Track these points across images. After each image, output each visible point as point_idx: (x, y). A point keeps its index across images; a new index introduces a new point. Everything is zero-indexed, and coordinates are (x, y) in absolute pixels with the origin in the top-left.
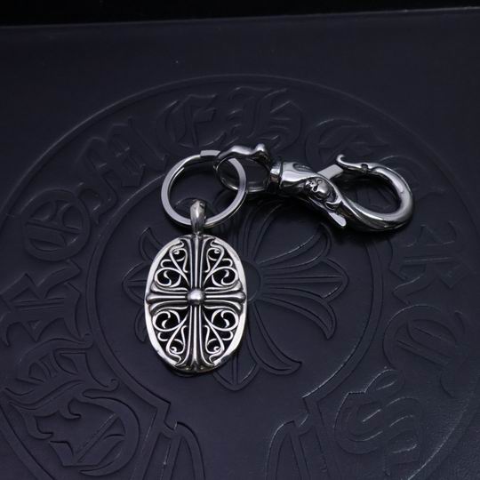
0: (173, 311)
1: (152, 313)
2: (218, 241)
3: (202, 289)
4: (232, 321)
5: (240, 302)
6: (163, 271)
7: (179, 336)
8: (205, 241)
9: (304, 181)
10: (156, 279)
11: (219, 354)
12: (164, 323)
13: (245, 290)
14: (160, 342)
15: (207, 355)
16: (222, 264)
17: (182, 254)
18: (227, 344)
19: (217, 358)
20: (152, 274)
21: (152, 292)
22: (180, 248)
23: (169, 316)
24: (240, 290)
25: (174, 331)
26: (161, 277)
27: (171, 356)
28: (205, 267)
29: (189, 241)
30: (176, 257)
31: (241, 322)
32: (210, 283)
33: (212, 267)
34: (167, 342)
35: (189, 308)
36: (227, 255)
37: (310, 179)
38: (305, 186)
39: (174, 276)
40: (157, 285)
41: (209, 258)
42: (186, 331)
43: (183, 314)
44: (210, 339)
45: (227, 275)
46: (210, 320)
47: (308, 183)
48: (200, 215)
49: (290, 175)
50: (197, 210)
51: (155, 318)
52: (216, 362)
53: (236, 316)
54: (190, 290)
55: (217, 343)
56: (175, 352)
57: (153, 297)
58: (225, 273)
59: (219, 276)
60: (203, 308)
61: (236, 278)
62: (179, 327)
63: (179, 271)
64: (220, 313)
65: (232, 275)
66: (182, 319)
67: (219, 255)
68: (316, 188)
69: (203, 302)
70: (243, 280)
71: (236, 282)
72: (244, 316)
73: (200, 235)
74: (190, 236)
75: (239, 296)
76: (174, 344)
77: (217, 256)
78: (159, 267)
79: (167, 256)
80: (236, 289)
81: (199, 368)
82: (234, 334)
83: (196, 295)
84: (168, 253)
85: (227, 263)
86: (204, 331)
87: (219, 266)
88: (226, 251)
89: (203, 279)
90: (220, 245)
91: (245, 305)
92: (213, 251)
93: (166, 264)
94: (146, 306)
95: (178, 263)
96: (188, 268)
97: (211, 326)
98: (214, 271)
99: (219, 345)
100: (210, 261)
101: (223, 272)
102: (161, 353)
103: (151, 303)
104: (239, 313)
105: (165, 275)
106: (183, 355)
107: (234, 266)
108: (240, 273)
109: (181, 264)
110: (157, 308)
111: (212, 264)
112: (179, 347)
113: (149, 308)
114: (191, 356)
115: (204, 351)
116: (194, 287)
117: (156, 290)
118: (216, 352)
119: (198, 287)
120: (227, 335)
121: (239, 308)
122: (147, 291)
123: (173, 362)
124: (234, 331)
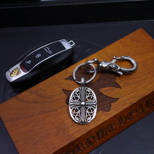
0: (77, 108)
1: (71, 108)
2: (88, 89)
3: (85, 102)
4: (93, 110)
7: (78, 114)
8: (85, 89)
9: (108, 65)
11: (90, 119)
12: (74, 111)
13: (96, 102)
14: (73, 116)
15: (86, 119)
16: (90, 95)
17: (79, 92)
18: (92, 117)
20: (71, 98)
21: (71, 102)
22: (78, 90)
24: (95, 102)
25: (77, 113)
26: (73, 98)
27: (76, 120)
28: (85, 96)
29: (81, 89)
30: (77, 93)
31: (95, 110)
32: (87, 100)
33: (87, 96)
34: (75, 116)
35: (81, 107)
36: (91, 92)
37: (110, 64)
38: (109, 67)
39: (77, 98)
40: (72, 100)
41: (86, 93)
42: (81, 113)
43: (79, 108)
44: (87, 115)
45: (91, 98)
46: (87, 110)
47: (110, 66)
48: (84, 81)
49: (105, 65)
50: (83, 80)
51: (72, 109)
52: (89, 122)
53: (94, 109)
54: (81, 102)
55: (89, 116)
56: (78, 119)
57: (71, 104)
58: (91, 97)
59: (89, 98)
60: (85, 107)
61: (94, 99)
63: (78, 97)
64: (90, 108)
65: (93, 98)
66: (79, 110)
67: (89, 92)
68: (112, 66)
69: (85, 105)
70: (96, 99)
72: (96, 109)
73: (84, 87)
74: (81, 87)
76: (77, 116)
78: (73, 96)
79: (75, 93)
80: (94, 102)
81: (84, 123)
82: (94, 114)
83: (83, 103)
84: (75, 92)
85: (91, 95)
86: (86, 113)
87: (89, 95)
89: (85, 99)
90: (89, 90)
91: (96, 106)
92: (87, 91)
93: (74, 95)
94: (69, 106)
96: (81, 96)
97: (87, 112)
98: (88, 97)
99: (90, 117)
101: (90, 97)
102: (74, 119)
103: (71, 105)
104: (95, 108)
105: (74, 98)
106: (80, 120)
107: (93, 95)
108: (95, 97)
109: (79, 95)
110: (73, 107)
111: (87, 95)
112: (79, 117)
114: (82, 120)
115: (86, 118)
116: (82, 101)
117: (72, 102)
118: (89, 119)
120: (92, 114)
121: (95, 107)
122: (70, 102)
123: (77, 122)
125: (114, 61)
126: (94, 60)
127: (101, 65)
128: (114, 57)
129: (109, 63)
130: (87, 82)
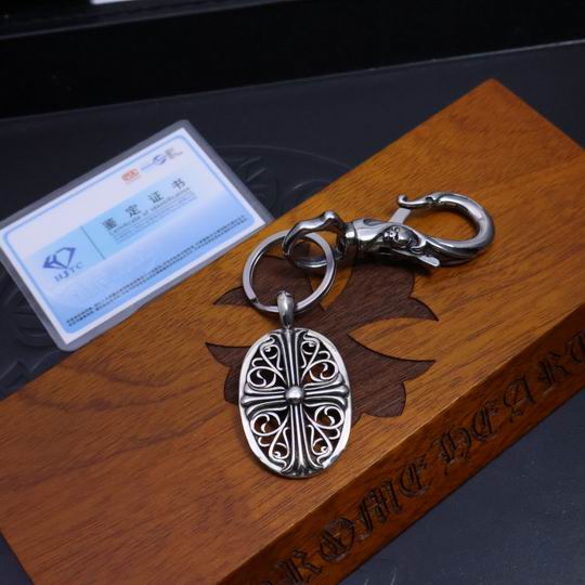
0: (273, 413)
1: (249, 418)
2: (310, 333)
3: (301, 386)
4: (338, 418)
5: (344, 396)
6: (256, 371)
7: (281, 439)
8: (297, 335)
9: (381, 234)
10: (249, 380)
11: (328, 454)
12: (263, 427)
13: (347, 383)
14: (261, 447)
15: (314, 457)
16: (320, 357)
17: (274, 351)
18: (335, 443)
19: (325, 459)
20: (244, 375)
21: (246, 394)
22: (271, 344)
23: (268, 419)
24: (342, 383)
25: (275, 435)
26: (253, 377)
27: (275, 462)
28: (301, 363)
29: (279, 336)
30: (268, 355)
31: (346, 417)
32: (308, 379)
33: (308, 362)
34: (269, 447)
35: (289, 408)
36: (323, 347)
37: (387, 230)
38: (384, 239)
39: (268, 376)
40: (250, 386)
41: (303, 352)
42: (288, 433)
43: (282, 415)
44: (315, 438)
45: (326, 368)
46: (313, 419)
47: (386, 235)
48: (289, 307)
49: (366, 234)
50: (285, 302)
51: (253, 422)
52: (326, 464)
53: (341, 412)
54: (287, 388)
55: (323, 443)
56: (279, 458)
57: (248, 400)
58: (323, 367)
59: (317, 370)
60: (303, 406)
61: (336, 371)
62: (280, 429)
63: (273, 369)
64: (323, 411)
65: (331, 368)
66: (282, 421)
67: (314, 348)
68: (397, 237)
69: (303, 400)
70: (344, 372)
71: (337, 376)
72: (349, 411)
73: (291, 328)
74: (280, 330)
75: (341, 390)
76: (277, 448)
77: (313, 350)
78: (251, 367)
79: (257, 354)
80: (337, 382)
81: (306, 472)
82: (341, 431)
83: (295, 393)
84: (258, 351)
85: (325, 356)
86: (308, 431)
87: (315, 360)
88: (321, 344)
89: (301, 376)
90: (314, 337)
91: (349, 398)
92: (307, 344)
93: (257, 363)
94: (242, 410)
95: (271, 361)
96: (282, 365)
97: (316, 425)
98: (311, 365)
99: (326, 445)
100: (305, 355)
101: (321, 365)
102: (264, 459)
103: (246, 406)
104: (344, 408)
105: (258, 375)
106: (289, 459)
107: (332, 358)
108: (340, 365)
109: (274, 362)
110: (254, 411)
111: (308, 358)
112: (283, 452)
113: (246, 411)
114: (297, 460)
115: (311, 453)
116: (292, 385)
117: (250, 391)
118: (324, 453)
119: (296, 384)
120: (334, 433)
121: (343, 402)
122: (241, 394)
123: (278, 469)
124: (341, 428)
125: (400, 215)
126: (322, 216)
127: (350, 235)
128: (401, 201)
129: (384, 226)
130: (301, 305)
